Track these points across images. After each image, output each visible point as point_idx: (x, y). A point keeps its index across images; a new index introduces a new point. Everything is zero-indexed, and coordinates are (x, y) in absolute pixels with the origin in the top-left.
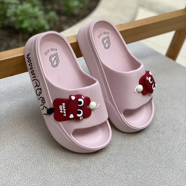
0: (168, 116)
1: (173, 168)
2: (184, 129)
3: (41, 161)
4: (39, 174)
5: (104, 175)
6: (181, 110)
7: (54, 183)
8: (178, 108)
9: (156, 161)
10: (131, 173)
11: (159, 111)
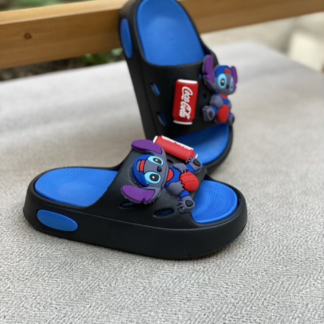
1: (315, 278)
5: (148, 286)
9: (277, 262)
10: (214, 284)
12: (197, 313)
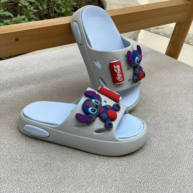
0: (171, 113)
1: (179, 166)
2: (191, 125)
3: (17, 160)
4: (13, 174)
5: (93, 174)
6: (187, 106)
7: (30, 184)
8: (183, 104)
9: (158, 159)
10: (127, 172)
11: (161, 108)
12: (121, 187)
